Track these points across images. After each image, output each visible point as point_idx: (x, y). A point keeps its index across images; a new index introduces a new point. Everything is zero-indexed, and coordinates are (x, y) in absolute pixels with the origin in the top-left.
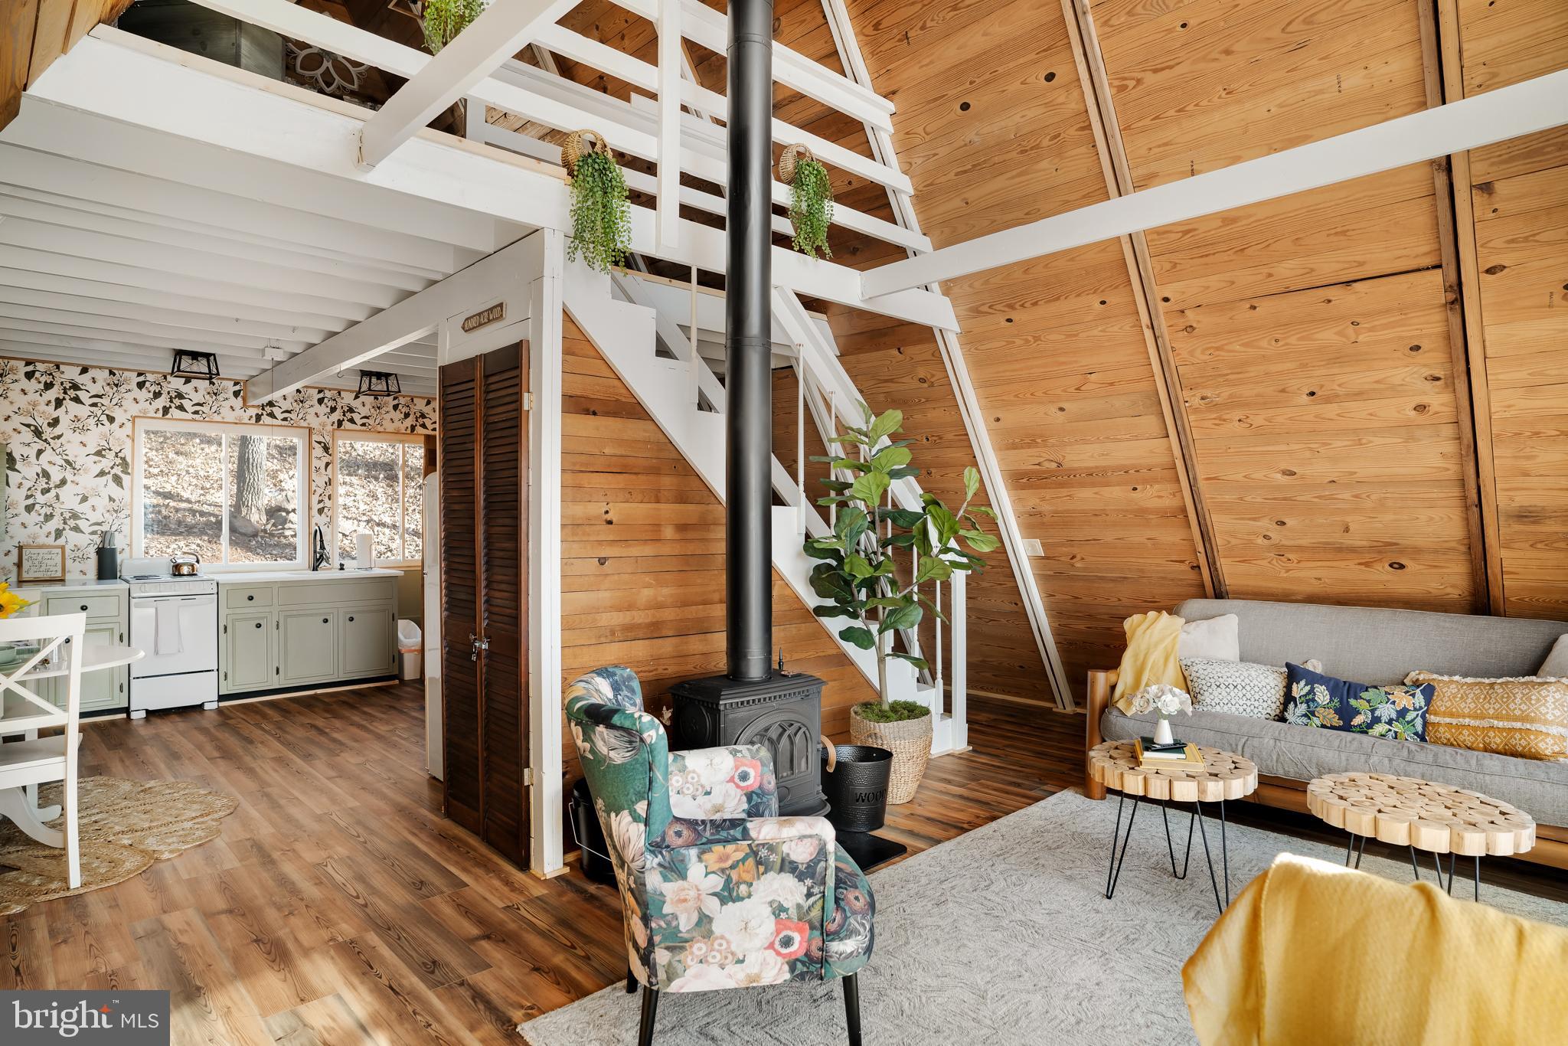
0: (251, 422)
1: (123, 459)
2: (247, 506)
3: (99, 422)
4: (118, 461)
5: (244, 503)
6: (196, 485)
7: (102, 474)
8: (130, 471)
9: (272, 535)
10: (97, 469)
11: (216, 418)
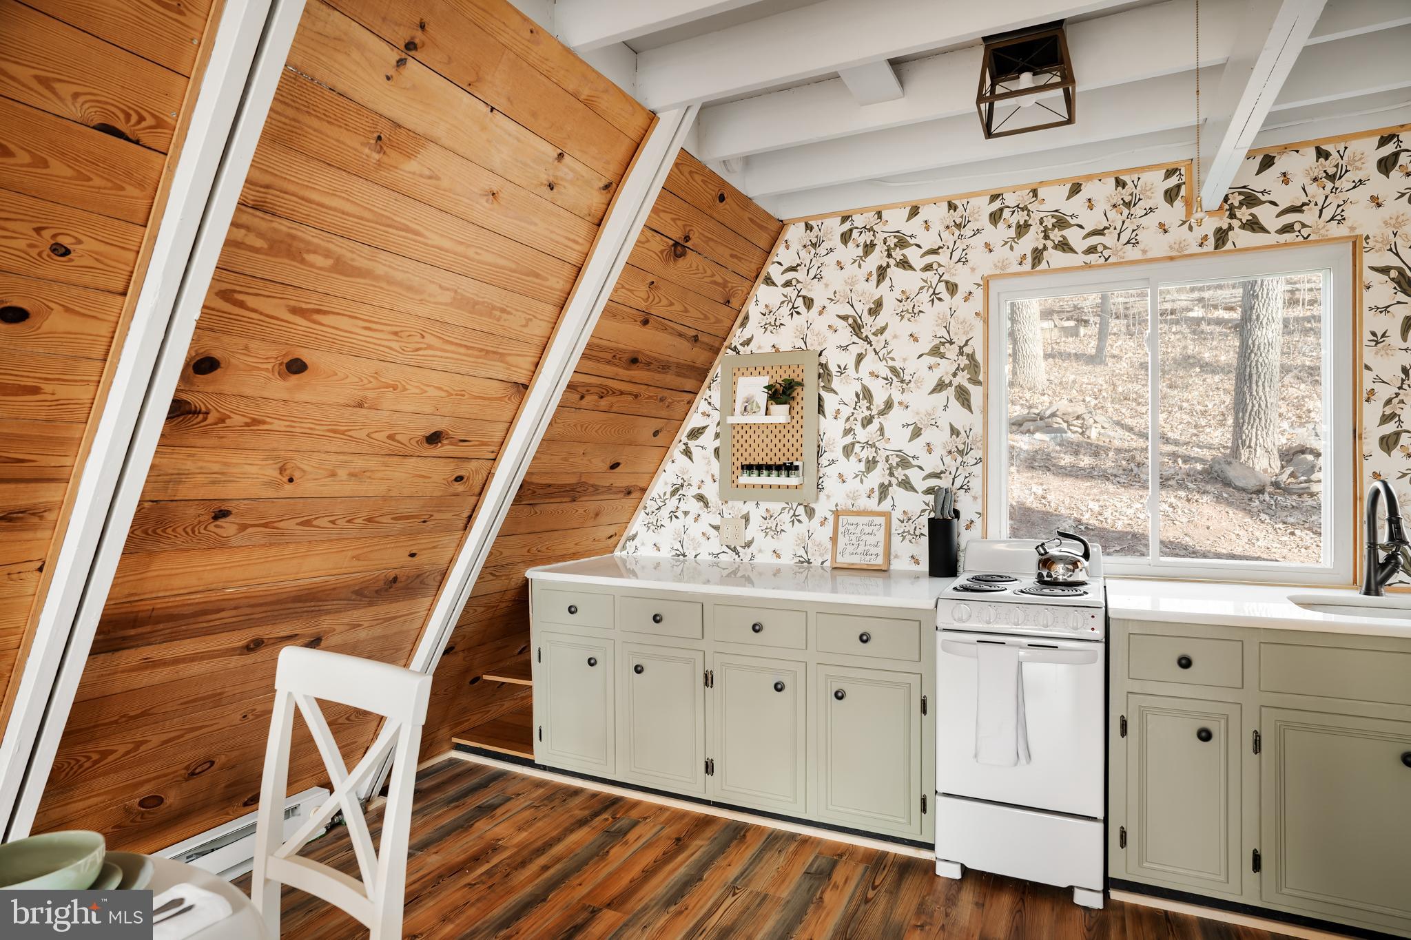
0: (1205, 249)
1: (971, 357)
2: (1250, 447)
3: (935, 297)
4: (964, 361)
5: (1244, 443)
6: (1188, 423)
7: (940, 386)
8: (981, 378)
9: (1287, 491)
10: (931, 381)
11: (1132, 253)
